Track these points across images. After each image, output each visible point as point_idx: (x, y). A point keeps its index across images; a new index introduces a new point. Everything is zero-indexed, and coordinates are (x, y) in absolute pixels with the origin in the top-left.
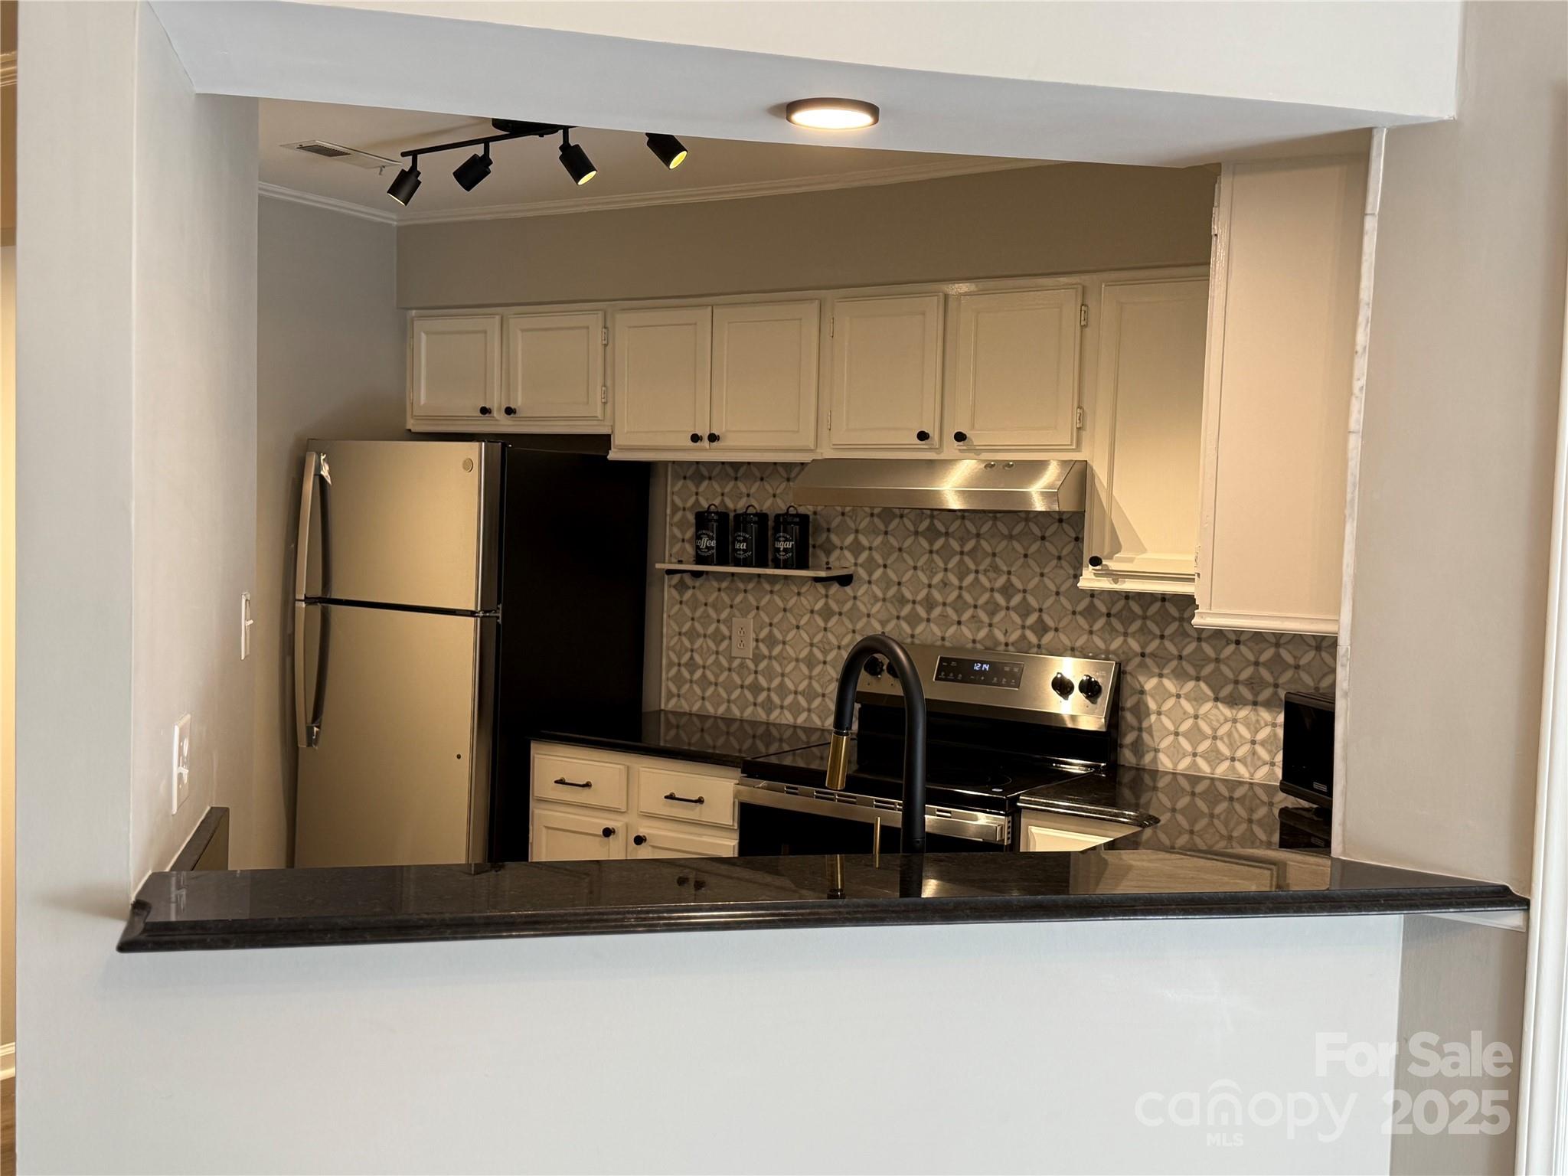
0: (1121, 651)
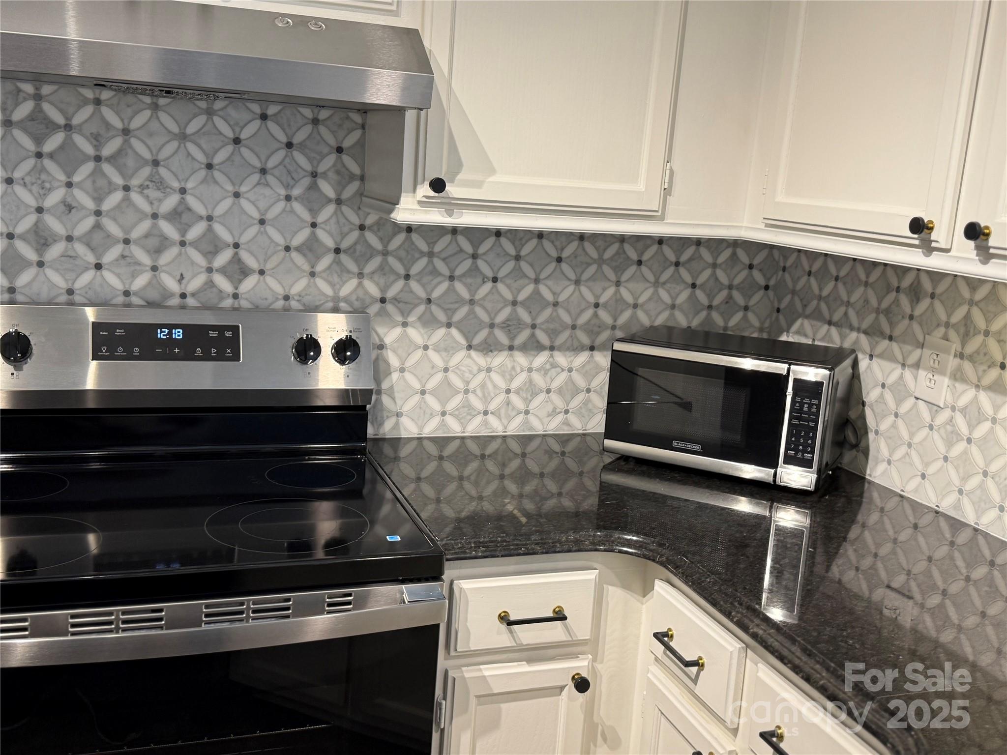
0: (354, 297)
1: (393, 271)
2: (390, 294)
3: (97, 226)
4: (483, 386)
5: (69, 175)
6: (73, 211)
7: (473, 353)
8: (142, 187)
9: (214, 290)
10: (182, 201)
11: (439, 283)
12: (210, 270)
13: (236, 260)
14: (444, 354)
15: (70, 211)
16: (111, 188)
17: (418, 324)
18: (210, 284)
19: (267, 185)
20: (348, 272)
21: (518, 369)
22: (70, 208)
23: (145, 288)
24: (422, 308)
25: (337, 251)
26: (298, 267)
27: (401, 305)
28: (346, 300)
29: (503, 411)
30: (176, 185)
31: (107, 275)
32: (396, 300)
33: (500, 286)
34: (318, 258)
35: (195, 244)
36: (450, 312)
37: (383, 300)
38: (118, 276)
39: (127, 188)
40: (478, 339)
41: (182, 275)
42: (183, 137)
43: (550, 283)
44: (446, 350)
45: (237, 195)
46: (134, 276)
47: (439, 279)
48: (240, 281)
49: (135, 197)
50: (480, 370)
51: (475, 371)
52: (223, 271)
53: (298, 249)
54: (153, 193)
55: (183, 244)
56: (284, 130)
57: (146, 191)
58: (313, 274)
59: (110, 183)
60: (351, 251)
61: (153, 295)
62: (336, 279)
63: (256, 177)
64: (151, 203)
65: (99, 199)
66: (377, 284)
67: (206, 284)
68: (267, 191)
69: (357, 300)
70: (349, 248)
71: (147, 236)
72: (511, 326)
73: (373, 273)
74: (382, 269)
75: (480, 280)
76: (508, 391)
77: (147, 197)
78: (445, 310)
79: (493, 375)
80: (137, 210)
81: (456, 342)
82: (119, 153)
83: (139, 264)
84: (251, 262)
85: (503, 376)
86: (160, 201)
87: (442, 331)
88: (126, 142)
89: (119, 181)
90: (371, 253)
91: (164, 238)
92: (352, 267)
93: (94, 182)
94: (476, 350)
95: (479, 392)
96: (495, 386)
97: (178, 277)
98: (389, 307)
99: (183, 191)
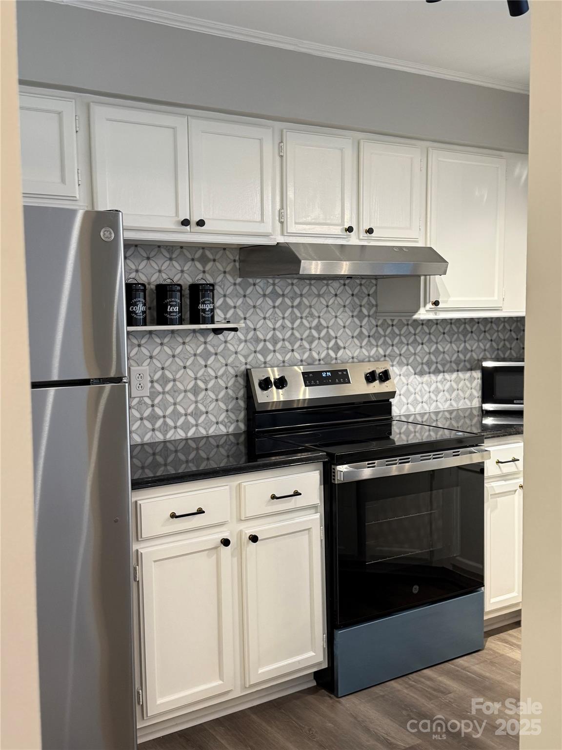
1: (388, 343)
2: (387, 353)
3: (292, 334)
4: (421, 391)
5: (283, 314)
6: (285, 329)
7: (416, 376)
8: (306, 317)
9: (329, 357)
10: (319, 321)
11: (404, 347)
12: (328, 349)
13: (336, 343)
14: (407, 377)
15: (284, 329)
16: (297, 318)
17: (397, 365)
18: (328, 354)
19: (346, 312)
20: (373, 345)
21: (433, 382)
22: (284, 327)
23: (307, 358)
24: (398, 358)
25: (369, 336)
26: (357, 345)
27: (391, 357)
28: (372, 357)
29: (428, 401)
30: (317, 315)
31: (295, 353)
32: (389, 355)
33: (424, 346)
34: (363, 340)
35: (323, 338)
36: (407, 359)
37: (385, 356)
38: (299, 354)
39: (301, 318)
40: (418, 370)
41: (319, 352)
42: (319, 296)
43: (441, 343)
44: (407, 376)
45: (336, 317)
46: (304, 353)
47: (403, 345)
48: (338, 352)
49: (304, 321)
50: (419, 384)
51: (418, 384)
52: (332, 349)
53: (356, 337)
54: (310, 319)
55: (319, 338)
56: (350, 289)
57: (308, 319)
58: (361, 347)
59: (296, 316)
60: (373, 336)
61: (310, 361)
62: (369, 349)
63: (342, 309)
64: (309, 323)
65: (293, 323)
66: (383, 349)
67: (326, 354)
68: (346, 314)
69: (377, 356)
70: (373, 335)
71: (308, 337)
72: (429, 363)
73: (381, 345)
74: (385, 343)
75: (417, 344)
76: (430, 392)
77: (308, 321)
78: (406, 358)
79: (424, 385)
80: (305, 326)
81: (411, 372)
82: (300, 304)
83: (305, 348)
84: (341, 344)
85: (428, 385)
86: (312, 322)
87: (405, 368)
88: (301, 299)
89: (299, 315)
90: (380, 336)
91: (314, 337)
92: (374, 342)
93: (291, 316)
94: (417, 375)
95: (419, 393)
96: (425, 390)
97: (318, 352)
98: (387, 359)
99: (319, 317)
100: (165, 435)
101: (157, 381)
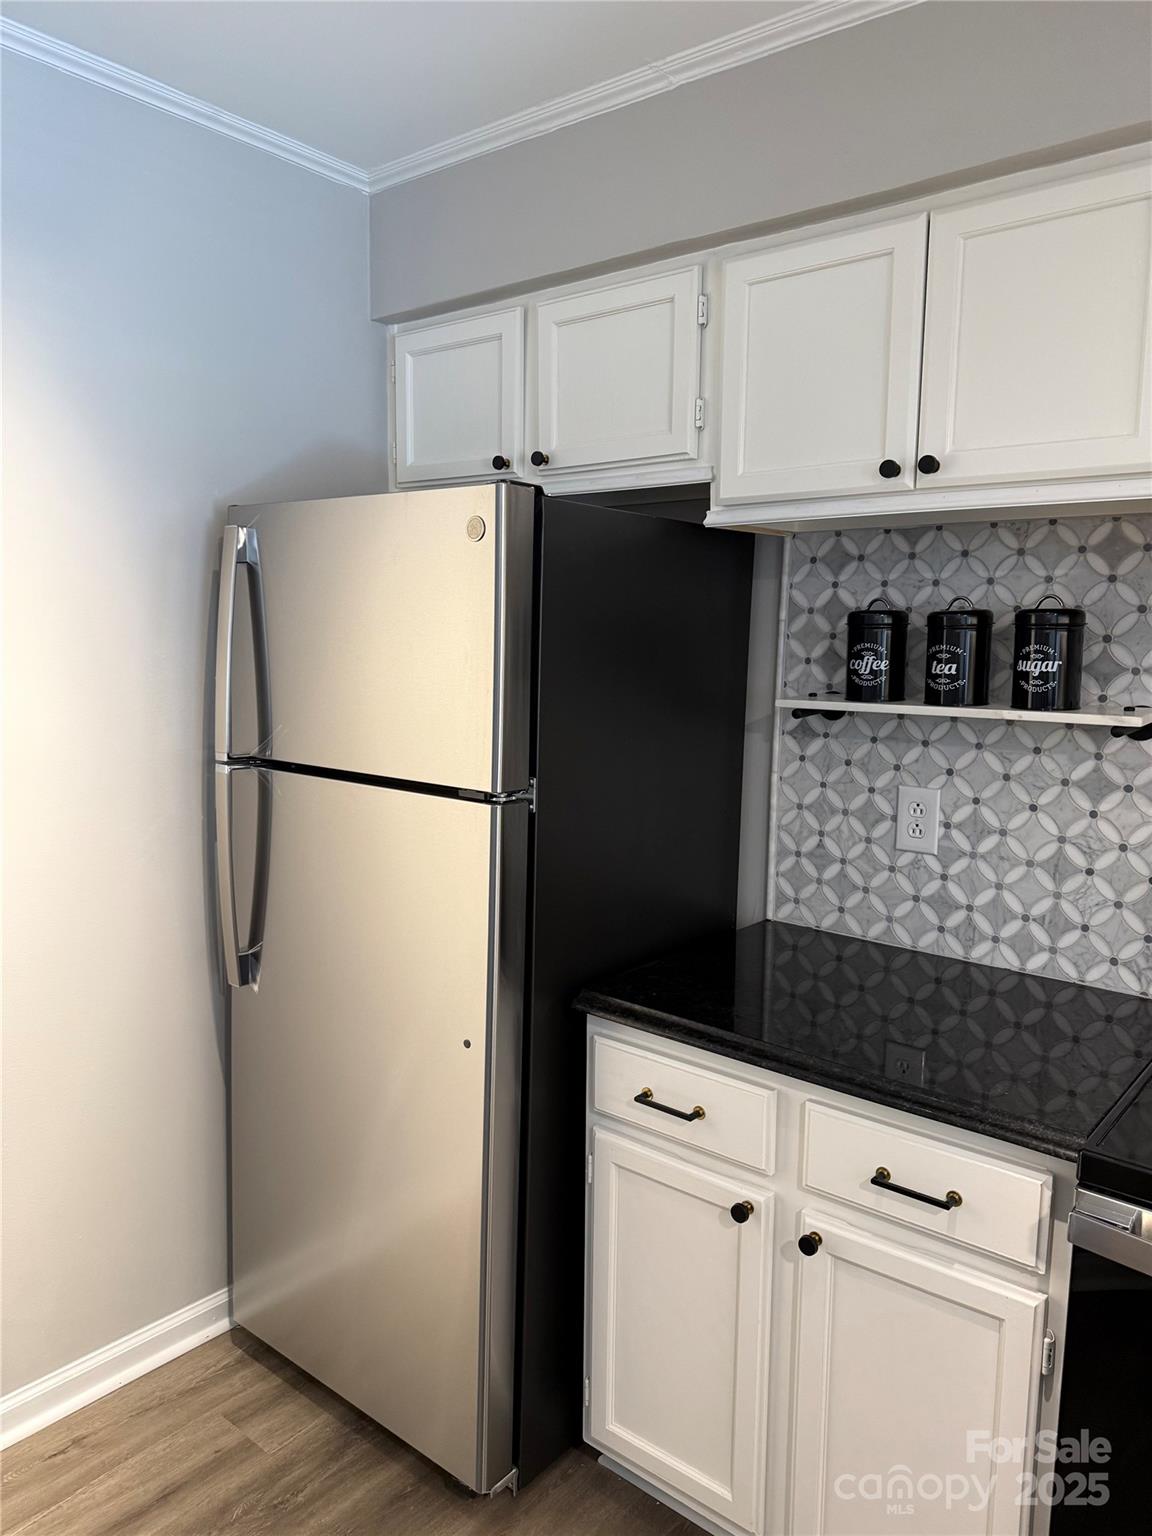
100: (968, 948)
101: (960, 826)
